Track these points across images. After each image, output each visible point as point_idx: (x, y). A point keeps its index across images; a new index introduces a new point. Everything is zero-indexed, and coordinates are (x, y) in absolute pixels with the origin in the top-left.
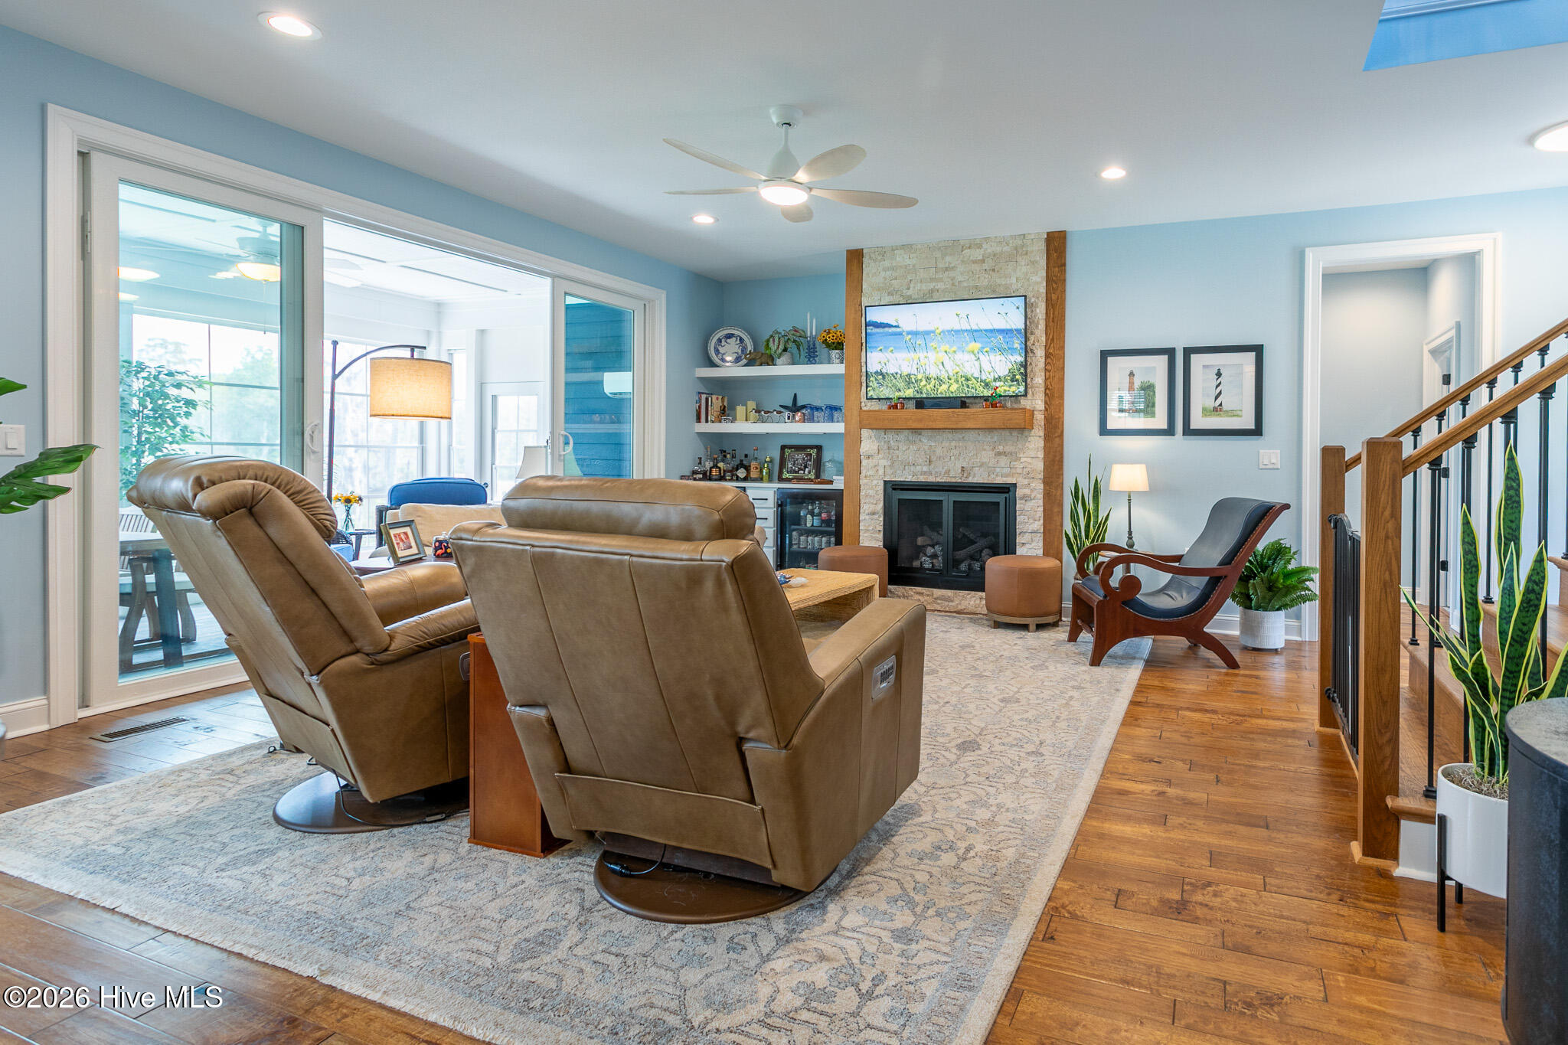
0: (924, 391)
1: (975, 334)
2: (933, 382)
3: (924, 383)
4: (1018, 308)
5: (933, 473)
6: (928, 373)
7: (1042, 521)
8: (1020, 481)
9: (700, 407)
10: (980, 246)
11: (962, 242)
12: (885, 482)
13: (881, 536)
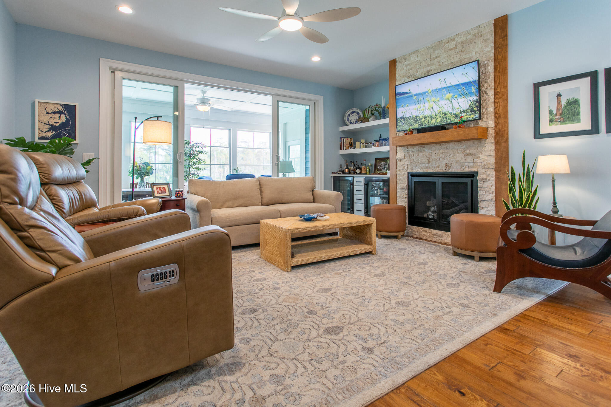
0: (424, 124)
1: (449, 89)
2: (428, 118)
3: (423, 120)
4: (474, 68)
5: (431, 167)
6: (425, 114)
7: (494, 194)
8: (480, 170)
9: (341, 143)
10: (454, 40)
11: (444, 41)
12: (408, 173)
13: (406, 200)
